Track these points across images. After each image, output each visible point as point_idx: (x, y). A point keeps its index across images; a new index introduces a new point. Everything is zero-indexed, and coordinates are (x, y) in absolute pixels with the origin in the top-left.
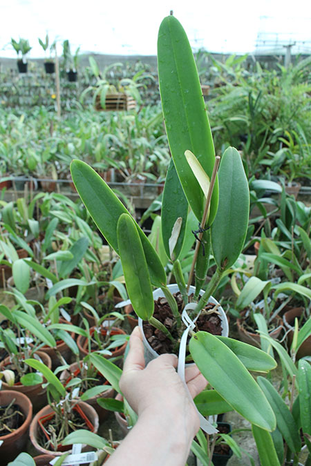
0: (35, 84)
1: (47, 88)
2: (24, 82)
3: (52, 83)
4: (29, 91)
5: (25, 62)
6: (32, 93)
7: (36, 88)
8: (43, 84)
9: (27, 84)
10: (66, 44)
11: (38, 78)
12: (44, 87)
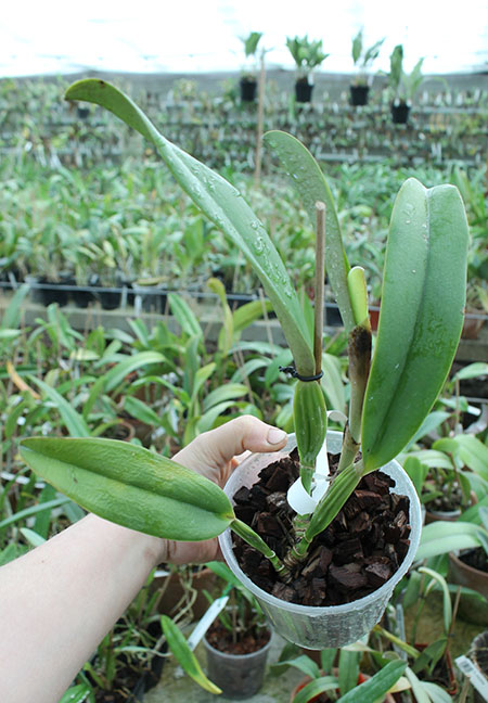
0: (189, 119)
1: (211, 128)
2: (169, 118)
3: (223, 119)
4: (178, 133)
5: (311, 81)
6: (182, 137)
7: (192, 127)
8: (205, 121)
9: (174, 119)
10: (399, 51)
11: (196, 110)
12: (206, 126)
